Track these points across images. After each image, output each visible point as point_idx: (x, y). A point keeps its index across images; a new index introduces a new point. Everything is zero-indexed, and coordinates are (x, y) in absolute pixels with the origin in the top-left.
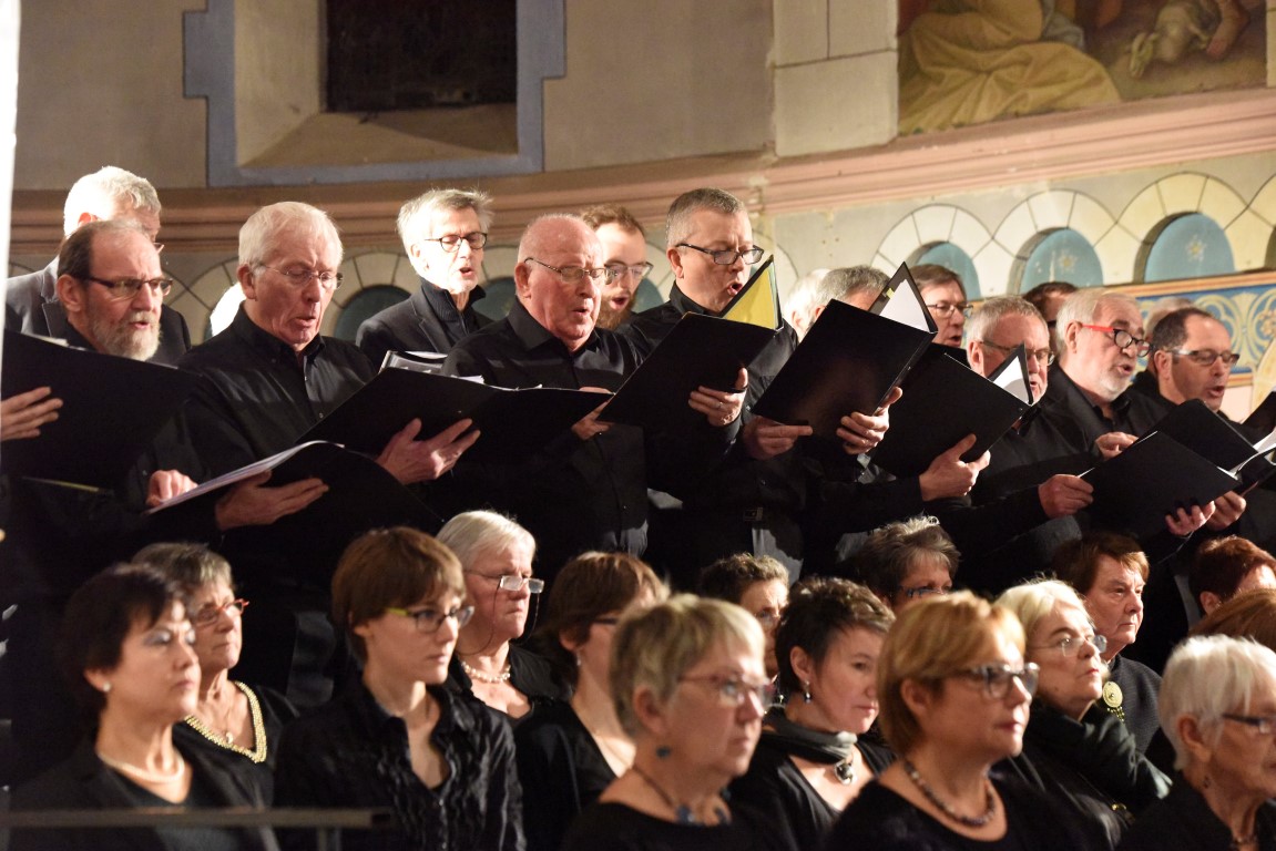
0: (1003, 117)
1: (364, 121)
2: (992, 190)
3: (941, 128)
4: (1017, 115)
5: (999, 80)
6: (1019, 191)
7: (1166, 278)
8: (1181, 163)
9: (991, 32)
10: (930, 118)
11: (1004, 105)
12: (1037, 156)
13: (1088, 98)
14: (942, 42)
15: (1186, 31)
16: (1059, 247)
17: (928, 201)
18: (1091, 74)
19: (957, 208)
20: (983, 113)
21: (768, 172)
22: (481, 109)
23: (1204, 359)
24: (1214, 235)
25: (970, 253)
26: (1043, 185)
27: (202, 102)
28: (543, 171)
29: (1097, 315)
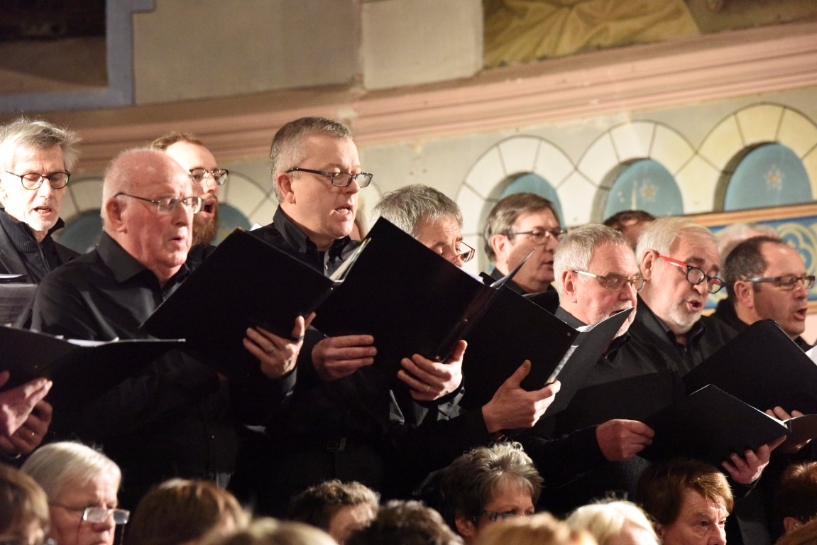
0: (585, 49)
2: (575, 122)
3: (525, 61)
4: (599, 48)
5: (582, 14)
6: (601, 122)
7: (745, 206)
8: (759, 94)
10: (515, 51)
11: (587, 37)
12: (619, 87)
13: (667, 31)
17: (512, 132)
19: (541, 139)
20: (566, 46)
21: (357, 105)
22: (70, 42)
23: (785, 284)
24: (793, 165)
25: (554, 183)
26: (624, 116)
28: (134, 104)
29: (674, 247)
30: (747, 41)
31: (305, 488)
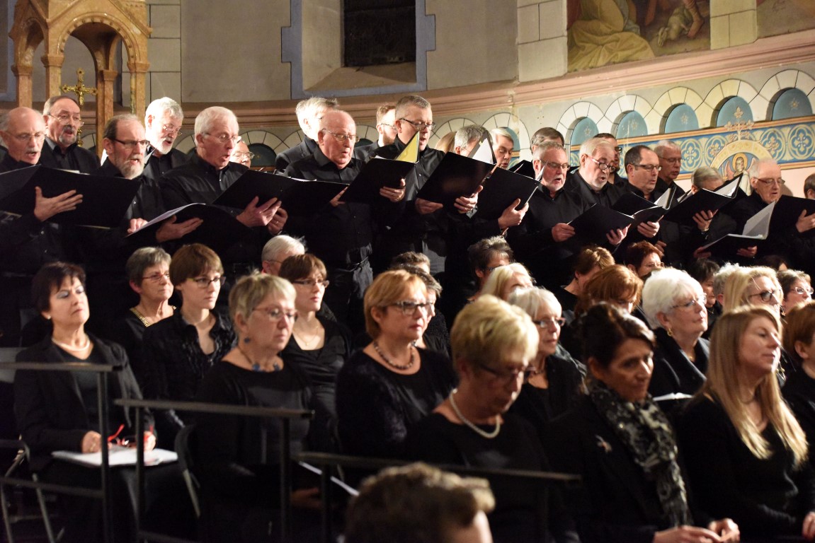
0: (608, 64)
1: (358, 70)
2: (604, 95)
3: (584, 69)
4: (614, 63)
5: (607, 48)
6: (614, 96)
7: (673, 131)
8: (677, 83)
9: (603, 27)
10: (580, 65)
11: (609, 59)
12: (621, 80)
13: (641, 55)
14: (585, 33)
15: (680, 27)
16: (631, 119)
17: (579, 100)
18: (642, 45)
19: (590, 103)
20: (601, 62)
21: (515, 89)
22: (405, 64)
23: (648, 168)
24: (691, 113)
25: (596, 122)
26: (624, 92)
27: (289, 64)
28: (427, 90)
29: (594, 153)
30: (672, 59)
31: (399, 254)
